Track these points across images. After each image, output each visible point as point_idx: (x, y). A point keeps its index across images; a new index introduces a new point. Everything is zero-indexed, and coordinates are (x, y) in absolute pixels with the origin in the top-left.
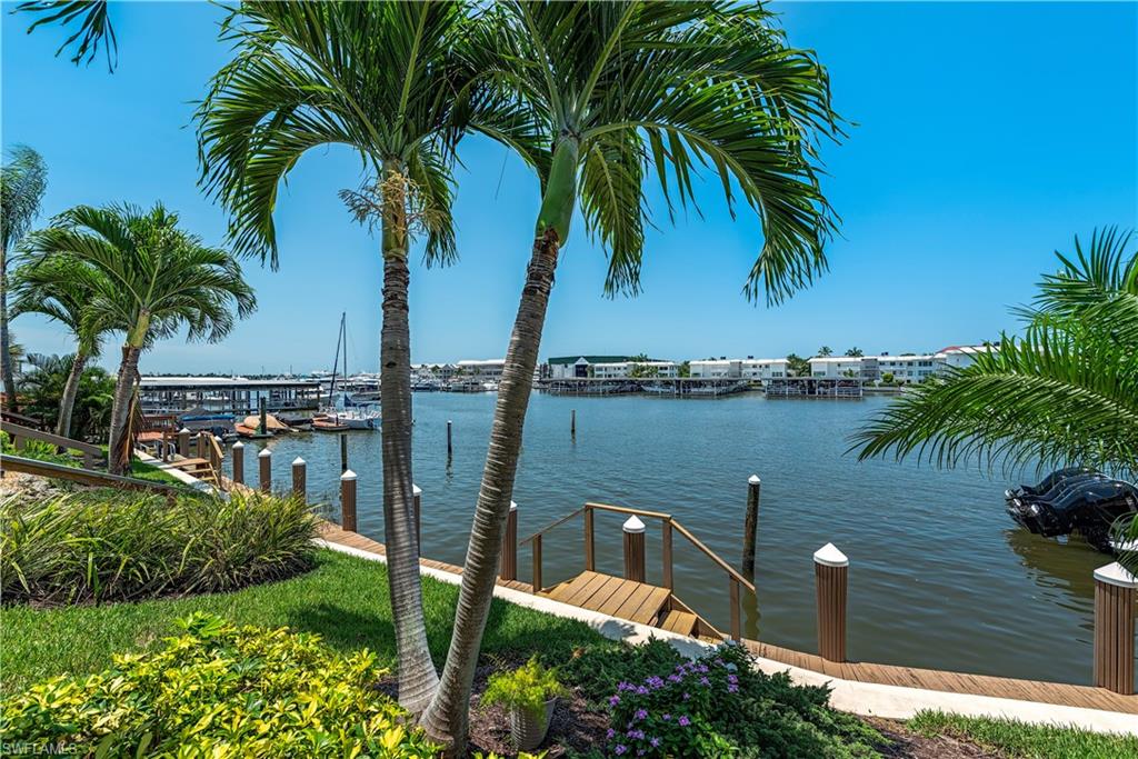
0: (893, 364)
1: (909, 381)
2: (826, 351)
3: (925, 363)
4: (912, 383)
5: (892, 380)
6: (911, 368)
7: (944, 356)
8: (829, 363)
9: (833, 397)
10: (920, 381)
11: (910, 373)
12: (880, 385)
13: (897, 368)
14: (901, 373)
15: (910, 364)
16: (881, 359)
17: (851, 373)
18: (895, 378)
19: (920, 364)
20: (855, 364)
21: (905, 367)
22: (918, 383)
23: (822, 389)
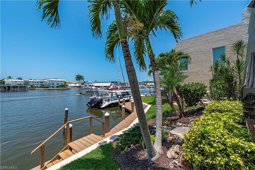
0: (33, 82)
1: (37, 86)
2: (10, 78)
3: (41, 82)
4: (38, 87)
5: (33, 86)
6: (38, 83)
7: (47, 81)
8: (12, 81)
9: (17, 91)
10: (40, 86)
11: (38, 84)
12: (30, 87)
13: (34, 83)
14: (35, 84)
15: (38, 82)
16: (30, 81)
17: (20, 84)
18: (34, 86)
19: (40, 82)
20: (22, 82)
21: (36, 83)
22: (39, 87)
23: (13, 89)
